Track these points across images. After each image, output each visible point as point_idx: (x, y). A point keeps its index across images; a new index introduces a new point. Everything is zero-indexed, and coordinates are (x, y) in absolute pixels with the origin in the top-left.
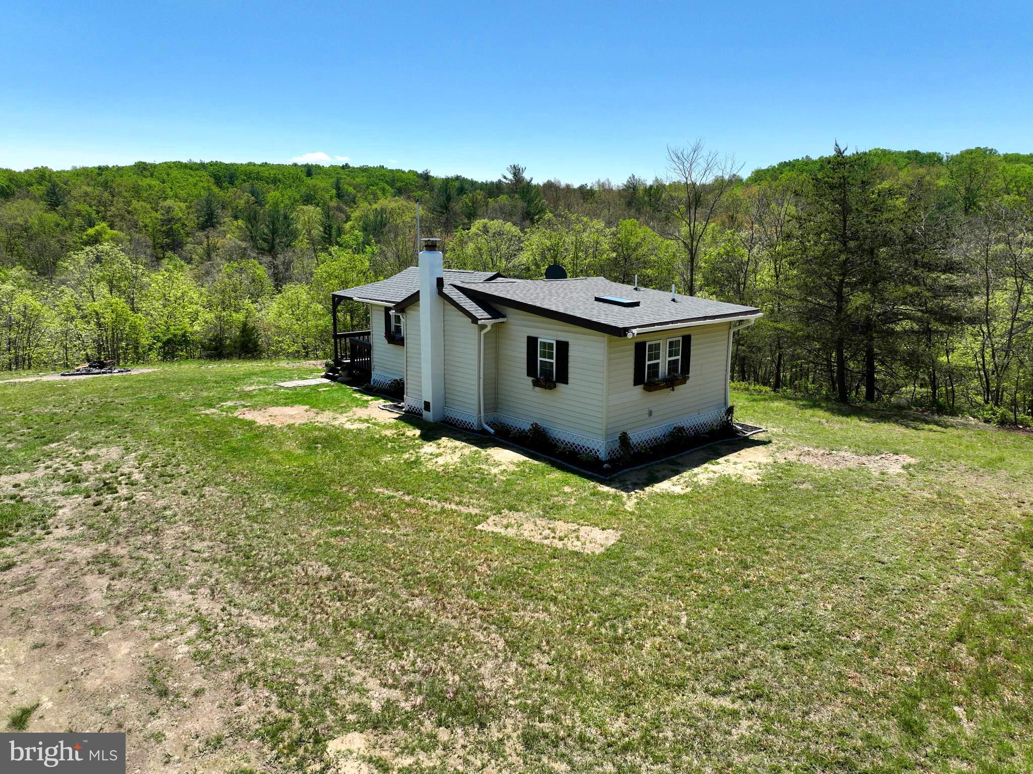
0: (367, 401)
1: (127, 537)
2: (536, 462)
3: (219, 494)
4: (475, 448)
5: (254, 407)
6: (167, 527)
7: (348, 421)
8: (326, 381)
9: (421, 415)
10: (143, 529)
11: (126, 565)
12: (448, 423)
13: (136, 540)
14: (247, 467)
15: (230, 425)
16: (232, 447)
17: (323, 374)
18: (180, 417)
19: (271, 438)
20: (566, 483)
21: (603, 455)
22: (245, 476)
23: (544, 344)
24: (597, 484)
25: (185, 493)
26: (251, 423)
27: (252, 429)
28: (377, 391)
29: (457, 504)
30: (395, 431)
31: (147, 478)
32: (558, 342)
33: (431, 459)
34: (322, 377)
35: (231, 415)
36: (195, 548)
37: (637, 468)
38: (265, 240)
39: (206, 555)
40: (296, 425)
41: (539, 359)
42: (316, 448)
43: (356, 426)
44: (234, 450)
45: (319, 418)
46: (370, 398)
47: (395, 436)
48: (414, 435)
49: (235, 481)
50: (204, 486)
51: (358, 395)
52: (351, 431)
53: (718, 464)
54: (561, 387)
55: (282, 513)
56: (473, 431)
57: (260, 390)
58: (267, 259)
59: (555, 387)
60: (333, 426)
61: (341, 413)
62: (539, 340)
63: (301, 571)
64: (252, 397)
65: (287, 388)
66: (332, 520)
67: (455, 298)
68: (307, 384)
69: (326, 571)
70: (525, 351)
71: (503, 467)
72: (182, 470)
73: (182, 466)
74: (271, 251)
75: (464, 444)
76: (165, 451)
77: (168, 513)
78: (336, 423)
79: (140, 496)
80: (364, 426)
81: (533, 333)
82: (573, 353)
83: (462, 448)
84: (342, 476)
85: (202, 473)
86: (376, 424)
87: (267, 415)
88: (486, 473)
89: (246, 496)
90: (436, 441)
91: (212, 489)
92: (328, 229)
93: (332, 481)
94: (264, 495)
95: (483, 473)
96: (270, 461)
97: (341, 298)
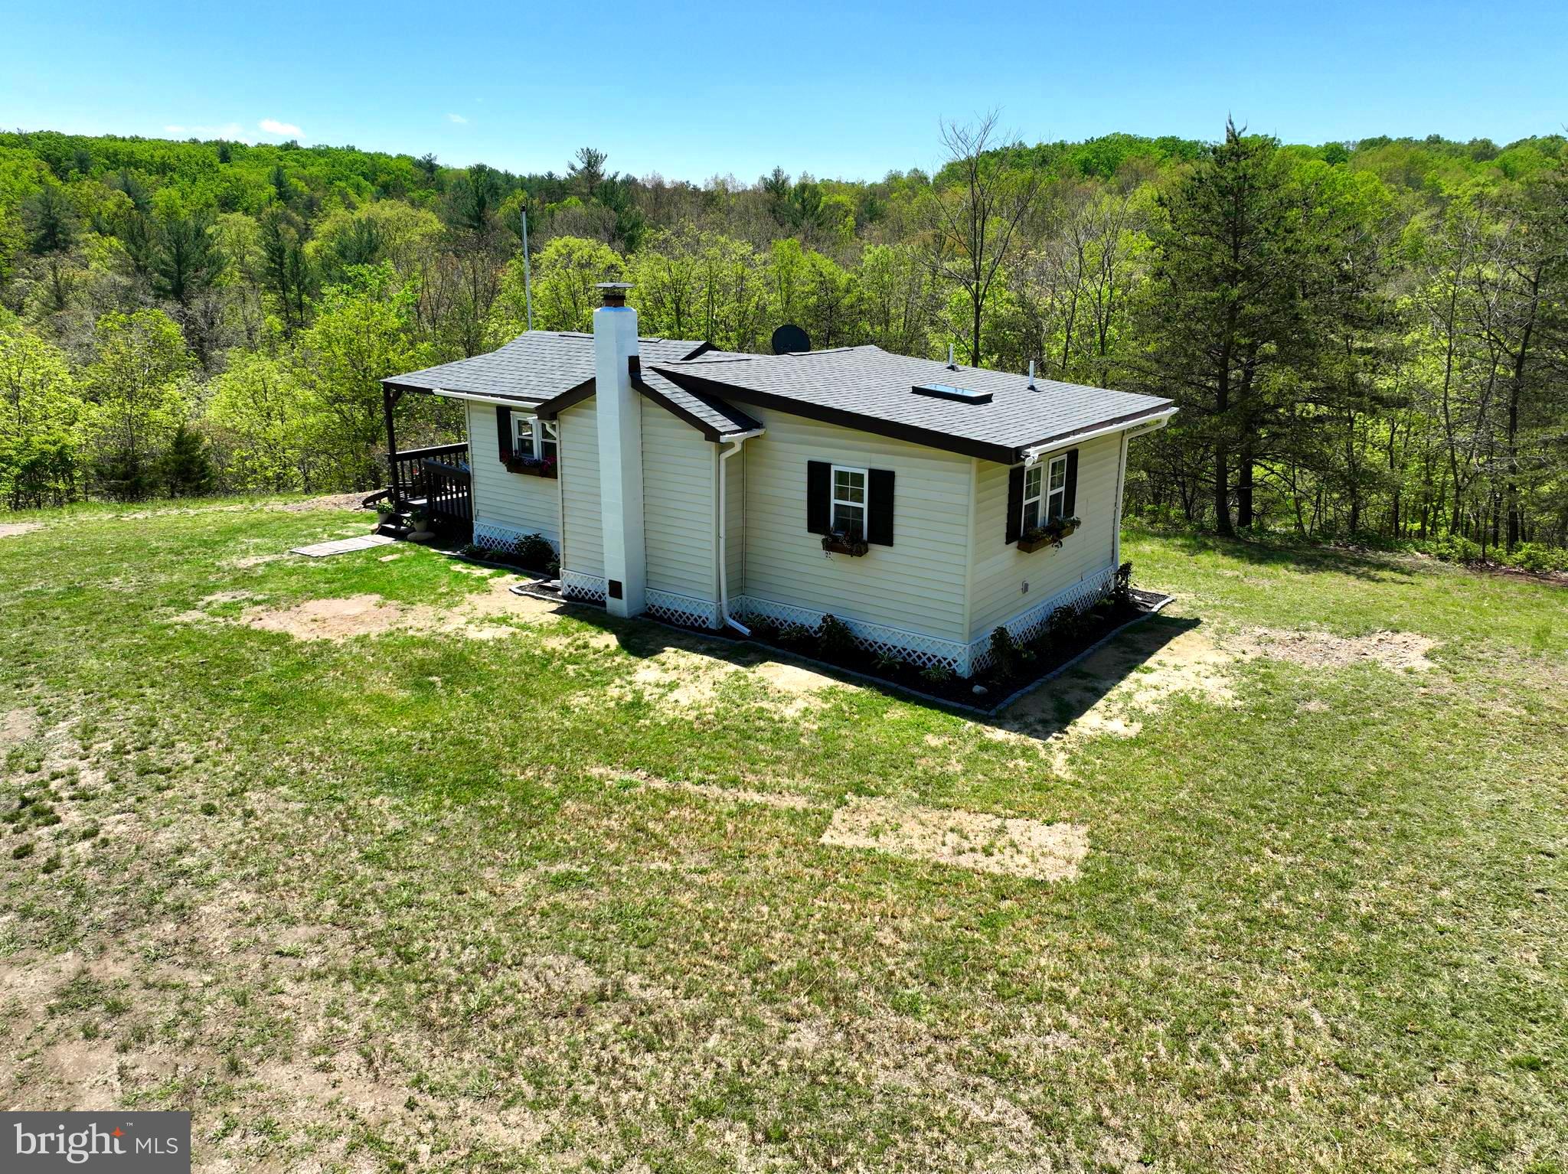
0: (485, 579)
1: (117, 933)
2: (852, 689)
3: (281, 805)
4: (732, 667)
5: (273, 603)
6: (200, 896)
7: (469, 622)
8: (387, 540)
9: (604, 604)
10: (149, 906)
11: (141, 1008)
12: (653, 616)
13: (141, 937)
14: (316, 737)
15: (242, 645)
16: (265, 694)
17: (375, 526)
18: (133, 633)
19: (335, 667)
20: (922, 727)
21: (963, 669)
22: (320, 760)
23: (842, 476)
24: (980, 727)
25: (209, 810)
26: (282, 639)
27: (288, 652)
28: (491, 559)
29: (761, 789)
30: (566, 641)
31: (113, 780)
32: (872, 472)
33: (663, 695)
34: (373, 532)
35: (235, 624)
36: (286, 946)
37: (1030, 688)
38: (164, 273)
39: (314, 962)
40: (373, 637)
41: (834, 501)
42: (432, 684)
43: (488, 633)
44: (270, 699)
45: (410, 620)
46: (486, 572)
47: (572, 650)
48: (607, 646)
49: (303, 772)
50: (244, 790)
51: (459, 568)
52: (483, 644)
53: (1150, 670)
54: (877, 551)
55: (431, 840)
56: (708, 631)
57: (268, 565)
58: (172, 306)
59: (867, 551)
60: (447, 636)
61: (449, 607)
62: (833, 469)
63: (533, 982)
64: (261, 580)
65: (317, 559)
66: (539, 849)
67: (667, 393)
68: (352, 548)
69: (585, 979)
70: (804, 487)
71: (801, 704)
72: (184, 756)
73: (179, 745)
74: (178, 292)
75: (707, 658)
76: (130, 714)
77: (187, 861)
78: (448, 628)
79: (115, 826)
80: (503, 632)
81: (821, 456)
82: (904, 493)
83: (708, 668)
84: (513, 745)
85: (229, 759)
86: (525, 627)
87: (306, 618)
88: (776, 717)
89: (340, 807)
90: (656, 657)
91: (263, 796)
92: (276, 253)
93: (498, 757)
94: (376, 801)
95: (772, 720)
96: (354, 720)
97: (401, 389)
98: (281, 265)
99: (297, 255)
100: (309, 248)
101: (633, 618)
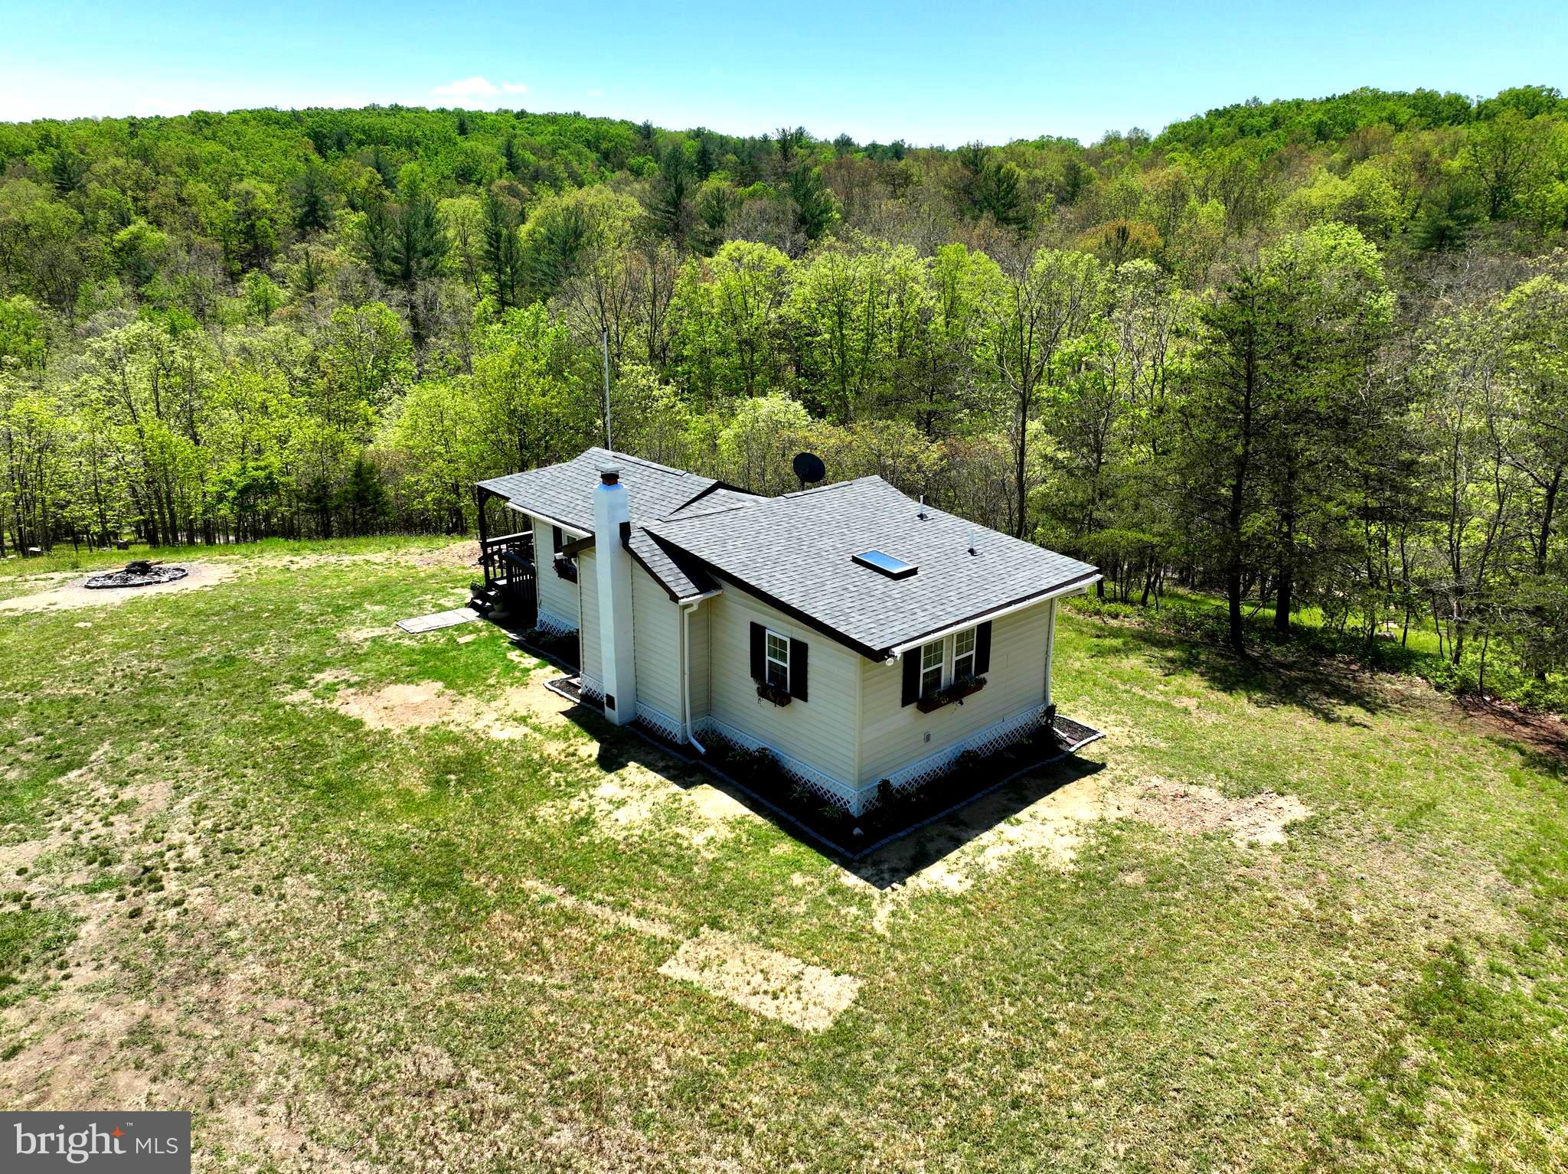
0: (529, 670)
1: (175, 988)
2: (759, 820)
3: (306, 891)
4: (675, 788)
5: (362, 686)
6: (231, 965)
7: (497, 720)
8: (472, 616)
10: (197, 969)
11: (173, 1050)
13: (188, 993)
14: (348, 829)
15: (326, 730)
16: (328, 783)
17: (471, 597)
18: (256, 710)
19: (385, 758)
20: (796, 865)
21: (855, 809)
22: (344, 852)
23: (774, 640)
24: (841, 870)
25: (258, 891)
26: (357, 725)
27: (357, 739)
28: (542, 647)
29: (641, 914)
30: (563, 746)
31: (206, 856)
32: (793, 642)
33: (610, 812)
34: (466, 605)
35: (328, 707)
36: (270, 1014)
37: (901, 834)
38: (395, 260)
39: (282, 1030)
40: (422, 729)
41: (768, 658)
42: (448, 782)
43: (507, 733)
44: (330, 786)
45: (455, 715)
46: (533, 662)
47: (562, 757)
48: (590, 756)
49: (328, 863)
50: (285, 875)
51: (514, 655)
52: (499, 744)
53: (1019, 822)
54: (797, 702)
55: (391, 935)
56: (674, 746)
57: (374, 640)
58: (398, 294)
59: (789, 701)
60: (475, 733)
61: (489, 701)
62: (767, 632)
63: (411, 1067)
64: (361, 659)
65: (412, 636)
66: (460, 952)
67: (644, 556)
68: (443, 624)
69: (445, 1067)
70: (748, 642)
71: (710, 832)
72: (255, 839)
73: (256, 828)
74: (405, 278)
75: (659, 777)
76: (231, 794)
77: (233, 934)
78: (480, 724)
79: (197, 899)
80: (516, 732)
81: (761, 620)
82: (814, 661)
83: (657, 787)
84: (481, 851)
85: (283, 844)
86: (536, 729)
87: (381, 705)
88: (685, 844)
89: (343, 898)
90: (620, 771)
91: (296, 881)
92: (494, 238)
93: (467, 862)
94: (368, 895)
95: (680, 846)
96: (381, 814)
97: (490, 493)
98: (498, 248)
99: (512, 239)
100: (524, 230)
101: (623, 727)
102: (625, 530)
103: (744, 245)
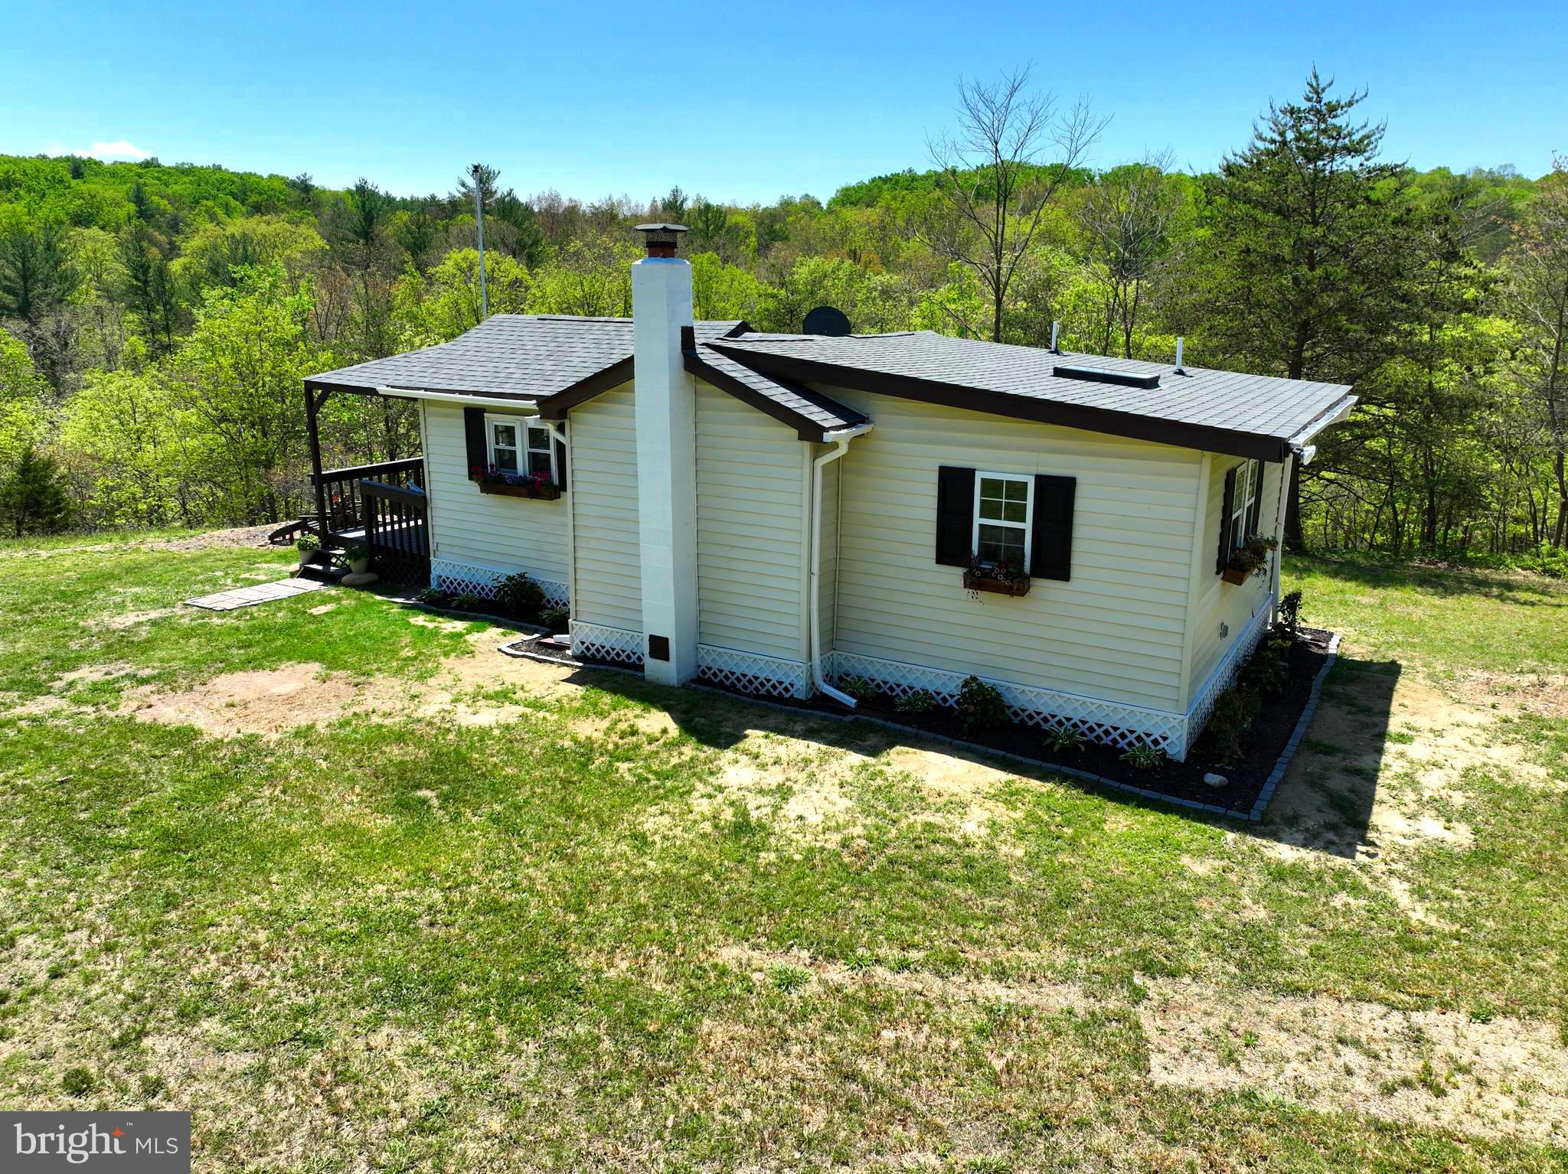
0: (460, 635)
2: (1036, 785)
3: (213, 1062)
4: (855, 759)
5: (166, 680)
7: (455, 701)
8: (314, 585)
9: (641, 668)
12: (708, 682)
14: (258, 912)
15: (123, 749)
16: (166, 834)
17: (295, 566)
19: (270, 780)
20: (1169, 844)
21: (1177, 747)
22: (269, 957)
23: (994, 486)
24: (1249, 840)
25: (79, 1083)
26: (185, 736)
27: (196, 758)
28: (459, 607)
29: (1001, 975)
30: (602, 723)
32: (1039, 478)
33: (776, 809)
34: (293, 575)
35: (111, 714)
37: (1278, 773)
38: (8, 290)
40: (321, 727)
41: (978, 521)
42: (424, 802)
43: (487, 717)
44: (173, 842)
45: (371, 701)
46: (460, 626)
47: (615, 738)
48: (665, 731)
49: (243, 986)
50: (142, 1034)
51: (420, 620)
52: (484, 734)
53: (1404, 738)
54: (1045, 589)
56: (794, 702)
57: (154, 623)
58: (19, 326)
59: (1029, 588)
60: (430, 724)
61: (422, 678)
62: (978, 477)
64: (146, 646)
65: (223, 613)
67: (738, 377)
68: (268, 597)
70: (932, 502)
71: (980, 814)
74: (25, 310)
75: (814, 745)
78: (428, 710)
80: (510, 714)
81: (958, 459)
82: (1085, 505)
83: (823, 761)
84: (579, 910)
85: (110, 966)
86: (537, 705)
87: (218, 702)
88: (956, 838)
89: (317, 1058)
90: (741, 745)
91: (176, 1043)
92: (140, 269)
93: (562, 933)
94: (378, 1040)
95: (950, 842)
96: (314, 873)
97: (329, 389)
98: (146, 282)
99: (162, 272)
100: (176, 266)
101: (684, 686)
102: (688, 334)
103: (473, 254)
